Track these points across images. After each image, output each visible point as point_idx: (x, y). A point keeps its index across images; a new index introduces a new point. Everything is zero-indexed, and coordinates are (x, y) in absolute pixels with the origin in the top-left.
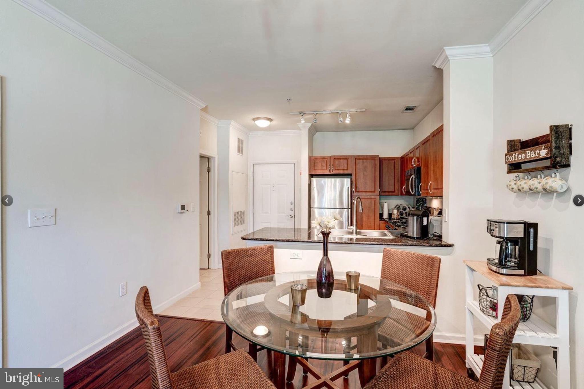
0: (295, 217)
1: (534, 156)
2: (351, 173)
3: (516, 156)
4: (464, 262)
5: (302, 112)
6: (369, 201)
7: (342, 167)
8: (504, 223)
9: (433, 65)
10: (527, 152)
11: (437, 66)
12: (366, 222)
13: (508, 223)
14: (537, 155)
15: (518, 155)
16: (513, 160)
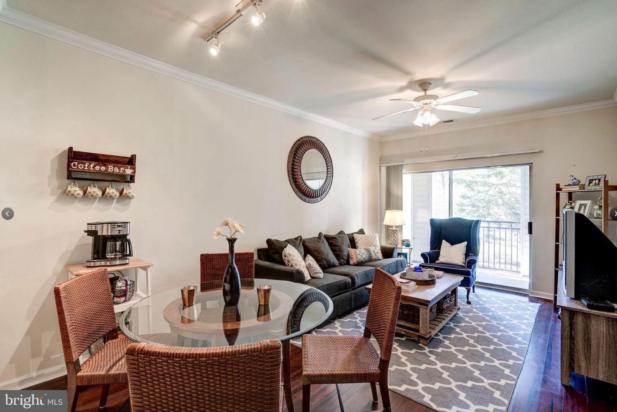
1: (117, 171)
3: (92, 166)
10: (110, 166)
14: (121, 171)
15: (95, 166)
16: (86, 168)
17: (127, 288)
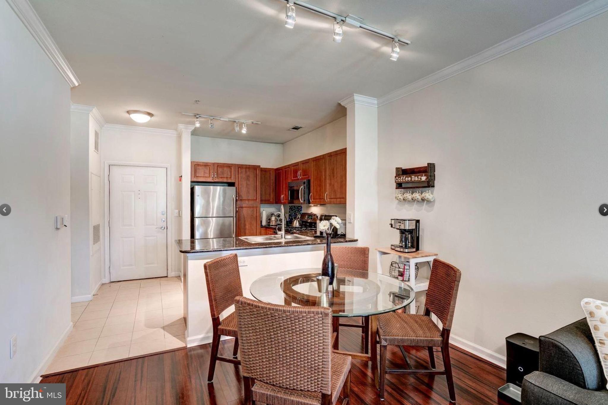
0: (167, 229)
1: (417, 179)
2: (234, 182)
3: (404, 178)
4: (376, 249)
5: (198, 114)
6: (252, 209)
7: (225, 176)
8: (406, 220)
9: (339, 102)
10: (413, 176)
11: (342, 104)
12: (249, 230)
13: (408, 220)
14: (419, 179)
15: (405, 178)
16: (402, 181)
17: (404, 270)
